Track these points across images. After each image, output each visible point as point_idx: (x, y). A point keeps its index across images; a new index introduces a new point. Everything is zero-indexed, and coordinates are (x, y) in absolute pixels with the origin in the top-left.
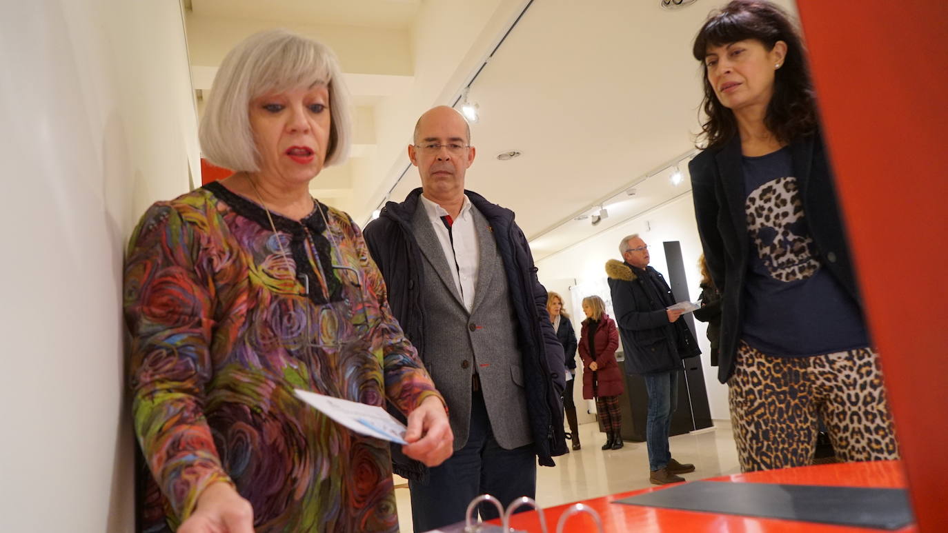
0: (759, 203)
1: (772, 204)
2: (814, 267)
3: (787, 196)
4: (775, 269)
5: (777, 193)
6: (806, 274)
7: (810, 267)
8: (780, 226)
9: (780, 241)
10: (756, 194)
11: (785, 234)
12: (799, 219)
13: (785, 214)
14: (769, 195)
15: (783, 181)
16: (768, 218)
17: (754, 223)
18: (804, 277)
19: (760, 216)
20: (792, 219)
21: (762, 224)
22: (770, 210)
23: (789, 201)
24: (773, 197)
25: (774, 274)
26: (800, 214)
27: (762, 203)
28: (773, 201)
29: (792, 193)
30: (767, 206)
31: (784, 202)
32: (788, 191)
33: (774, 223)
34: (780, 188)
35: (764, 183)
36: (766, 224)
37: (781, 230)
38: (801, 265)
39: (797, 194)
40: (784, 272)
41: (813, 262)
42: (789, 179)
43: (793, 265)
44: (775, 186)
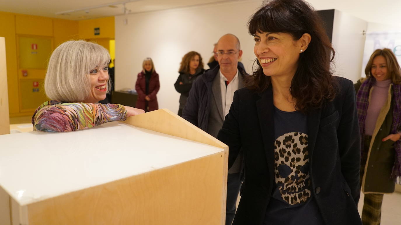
0: (282, 146)
1: (290, 150)
2: (308, 194)
3: (301, 147)
4: (284, 192)
5: (295, 143)
6: (302, 199)
7: (306, 194)
8: (294, 167)
9: (292, 176)
10: (281, 139)
11: (297, 172)
12: (307, 163)
13: (298, 160)
14: (289, 142)
15: (299, 135)
16: (287, 159)
17: (277, 159)
18: (302, 201)
19: (282, 156)
20: (302, 163)
21: (282, 162)
22: (289, 154)
23: (302, 151)
24: (292, 145)
25: (283, 196)
26: (306, 161)
27: (284, 147)
28: (292, 147)
29: (304, 146)
30: (287, 150)
31: (298, 151)
32: (302, 143)
33: (291, 164)
34: (297, 139)
35: (287, 133)
36: (285, 163)
37: (295, 170)
38: (299, 193)
39: (307, 147)
40: (290, 196)
41: (307, 191)
42: (304, 135)
43: (295, 192)
44: (294, 137)
